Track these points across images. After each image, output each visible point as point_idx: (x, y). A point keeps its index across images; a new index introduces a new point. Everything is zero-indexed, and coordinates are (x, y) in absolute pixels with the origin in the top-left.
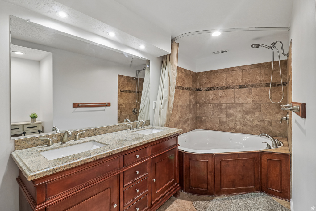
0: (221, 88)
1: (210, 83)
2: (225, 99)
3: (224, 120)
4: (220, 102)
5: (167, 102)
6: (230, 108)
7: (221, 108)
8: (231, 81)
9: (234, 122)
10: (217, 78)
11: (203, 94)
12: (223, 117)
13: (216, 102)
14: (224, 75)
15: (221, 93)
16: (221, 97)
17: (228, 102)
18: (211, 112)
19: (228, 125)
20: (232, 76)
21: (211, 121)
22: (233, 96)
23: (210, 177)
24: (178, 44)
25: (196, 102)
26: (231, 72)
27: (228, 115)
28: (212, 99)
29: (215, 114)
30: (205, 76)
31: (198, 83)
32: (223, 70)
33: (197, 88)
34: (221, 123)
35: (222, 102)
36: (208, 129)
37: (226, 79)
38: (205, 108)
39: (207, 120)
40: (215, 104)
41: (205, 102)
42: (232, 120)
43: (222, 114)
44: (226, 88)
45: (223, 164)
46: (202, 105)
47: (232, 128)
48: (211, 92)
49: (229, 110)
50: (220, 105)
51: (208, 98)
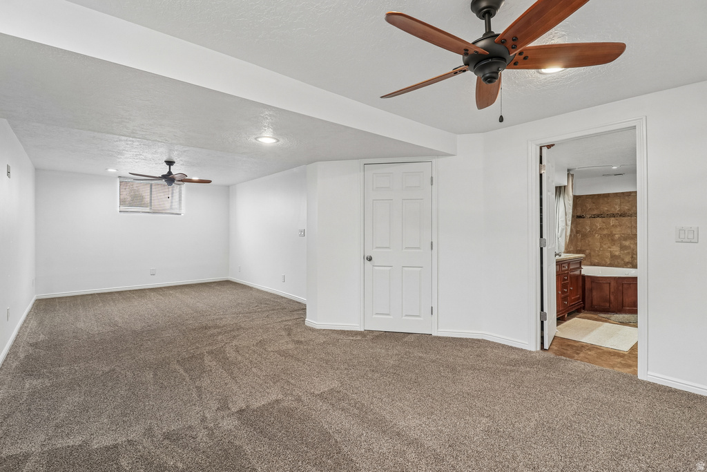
0: (613, 216)
1: (597, 209)
2: (618, 229)
3: (617, 253)
4: (611, 232)
5: (564, 231)
6: (625, 239)
7: (613, 240)
8: (627, 208)
9: (630, 256)
10: (608, 203)
11: (588, 222)
12: (616, 250)
13: (605, 232)
14: (618, 201)
15: (612, 221)
16: (613, 226)
17: (623, 232)
18: (598, 244)
19: (623, 260)
20: (629, 202)
21: (599, 256)
22: (630, 226)
23: (612, 298)
24: (573, 175)
25: (577, 232)
26: (626, 198)
27: (623, 248)
28: (600, 228)
29: (604, 246)
30: (590, 200)
31: (579, 209)
32: (616, 195)
33: (578, 214)
34: (613, 257)
35: (614, 232)
36: (595, 265)
37: (620, 205)
38: (590, 239)
39: (592, 253)
40: (605, 235)
41: (590, 231)
42: (629, 253)
43: (614, 247)
44: (620, 216)
45: (625, 286)
46: (585, 236)
47: (628, 263)
48: (599, 220)
49: (624, 242)
50: (611, 235)
51: (594, 227)
